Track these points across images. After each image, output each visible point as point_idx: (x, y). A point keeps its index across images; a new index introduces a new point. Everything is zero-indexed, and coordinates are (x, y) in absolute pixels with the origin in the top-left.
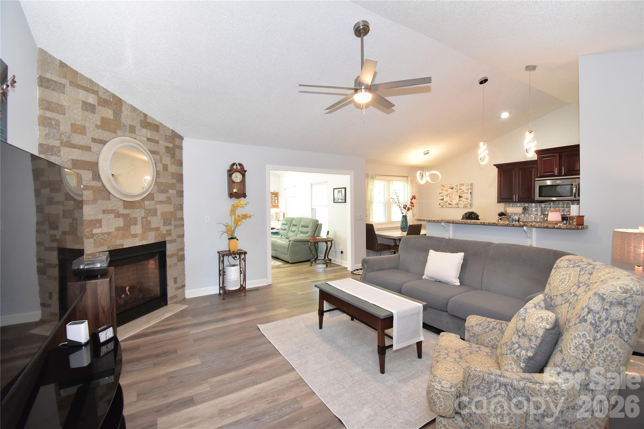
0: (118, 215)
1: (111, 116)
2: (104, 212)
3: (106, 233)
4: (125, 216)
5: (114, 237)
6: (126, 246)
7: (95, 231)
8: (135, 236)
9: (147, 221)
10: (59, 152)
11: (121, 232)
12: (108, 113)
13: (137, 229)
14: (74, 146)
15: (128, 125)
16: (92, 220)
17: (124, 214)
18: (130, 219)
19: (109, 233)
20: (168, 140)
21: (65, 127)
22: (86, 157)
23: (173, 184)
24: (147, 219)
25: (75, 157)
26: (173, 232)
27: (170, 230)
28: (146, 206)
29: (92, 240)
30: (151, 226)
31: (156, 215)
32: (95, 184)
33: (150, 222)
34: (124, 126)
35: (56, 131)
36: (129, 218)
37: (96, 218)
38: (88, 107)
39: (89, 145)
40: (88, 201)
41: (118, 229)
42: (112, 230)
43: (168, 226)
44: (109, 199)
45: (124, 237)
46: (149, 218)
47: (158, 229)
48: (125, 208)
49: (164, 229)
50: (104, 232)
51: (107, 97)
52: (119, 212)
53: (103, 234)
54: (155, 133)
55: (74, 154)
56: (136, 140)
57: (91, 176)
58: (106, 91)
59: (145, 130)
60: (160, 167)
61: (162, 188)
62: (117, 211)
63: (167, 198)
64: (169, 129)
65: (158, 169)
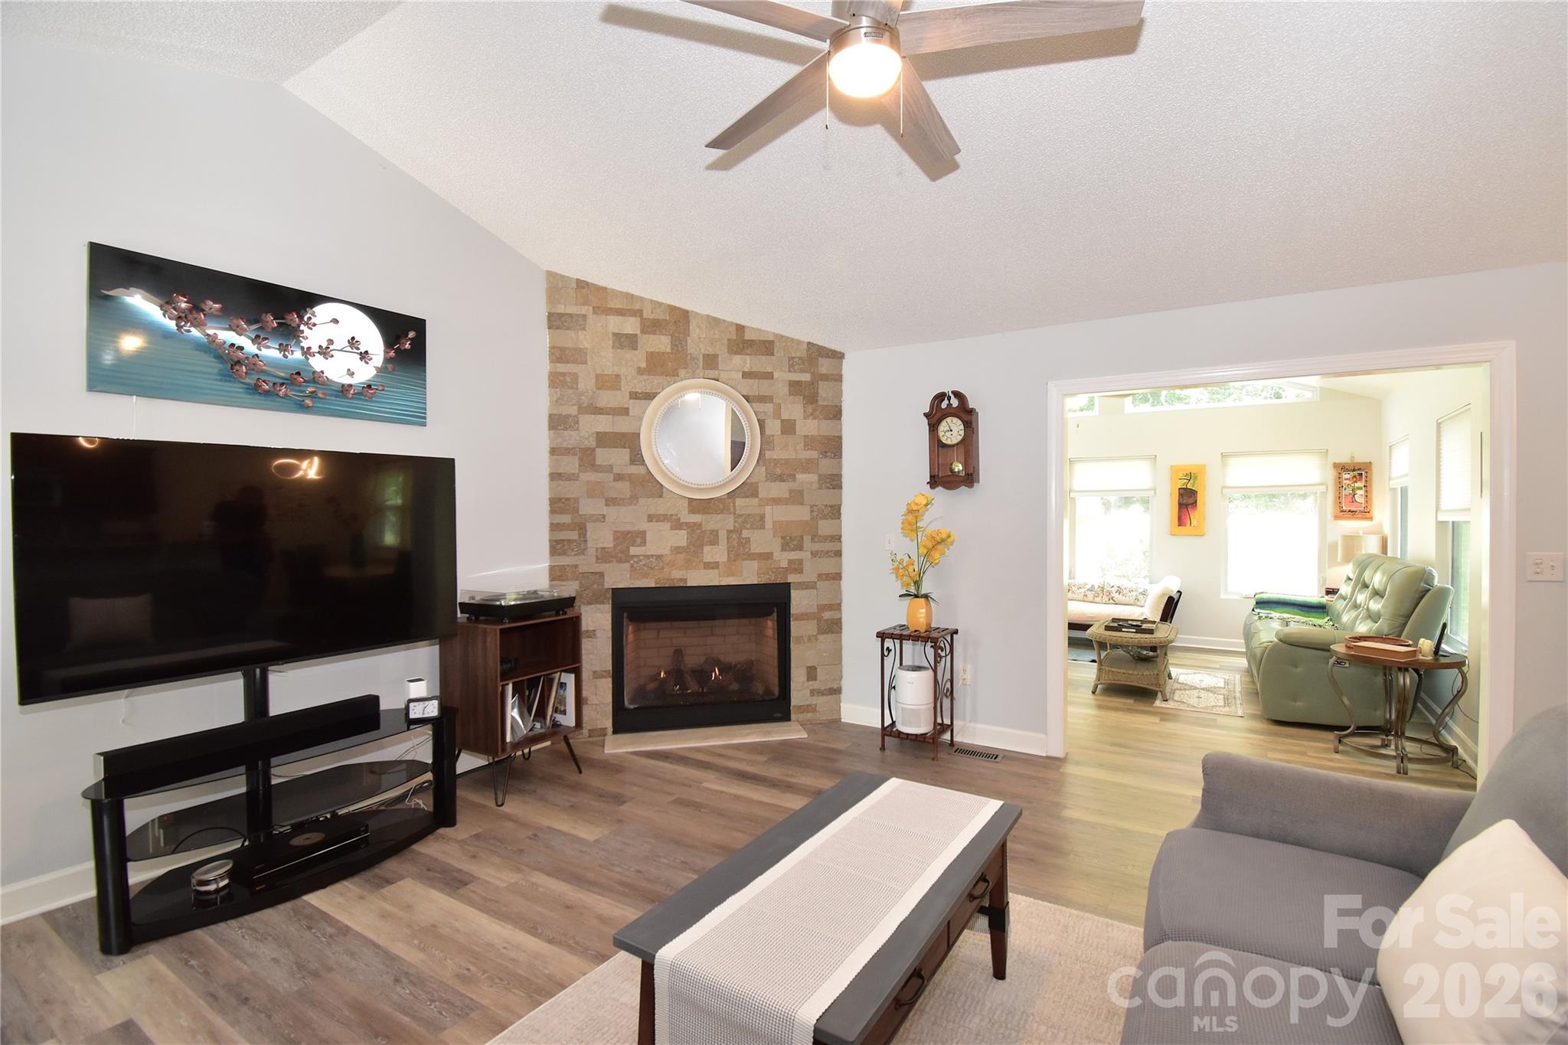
0: (678, 525)
1: (666, 347)
2: (651, 518)
3: (652, 556)
4: (692, 527)
5: (667, 564)
6: (692, 582)
7: (634, 551)
8: (712, 566)
9: (740, 537)
10: (577, 422)
11: (682, 556)
12: (661, 343)
13: (716, 553)
14: (599, 411)
15: (701, 355)
16: (629, 532)
17: (689, 523)
18: (701, 532)
19: (659, 557)
20: (796, 367)
21: (586, 383)
22: (622, 425)
23: (809, 461)
24: (741, 533)
25: (600, 429)
26: (807, 566)
27: (800, 562)
28: (737, 508)
29: (627, 566)
30: (750, 549)
31: (762, 527)
32: (635, 470)
33: (748, 540)
34: (693, 359)
35: (571, 391)
36: (699, 531)
37: (635, 528)
38: (625, 342)
39: (626, 406)
40: (623, 499)
41: (677, 550)
42: (666, 551)
43: (793, 553)
44: (661, 496)
45: (688, 565)
46: (745, 533)
47: (768, 556)
48: (692, 511)
49: (783, 559)
50: (649, 553)
51: (659, 315)
52: (679, 519)
53: (648, 557)
54: (763, 357)
55: (593, 425)
56: (718, 380)
57: (627, 457)
58: (656, 304)
59: (739, 356)
60: (774, 427)
61: (778, 471)
62: (675, 517)
63: (791, 491)
64: (799, 342)
65: (768, 432)
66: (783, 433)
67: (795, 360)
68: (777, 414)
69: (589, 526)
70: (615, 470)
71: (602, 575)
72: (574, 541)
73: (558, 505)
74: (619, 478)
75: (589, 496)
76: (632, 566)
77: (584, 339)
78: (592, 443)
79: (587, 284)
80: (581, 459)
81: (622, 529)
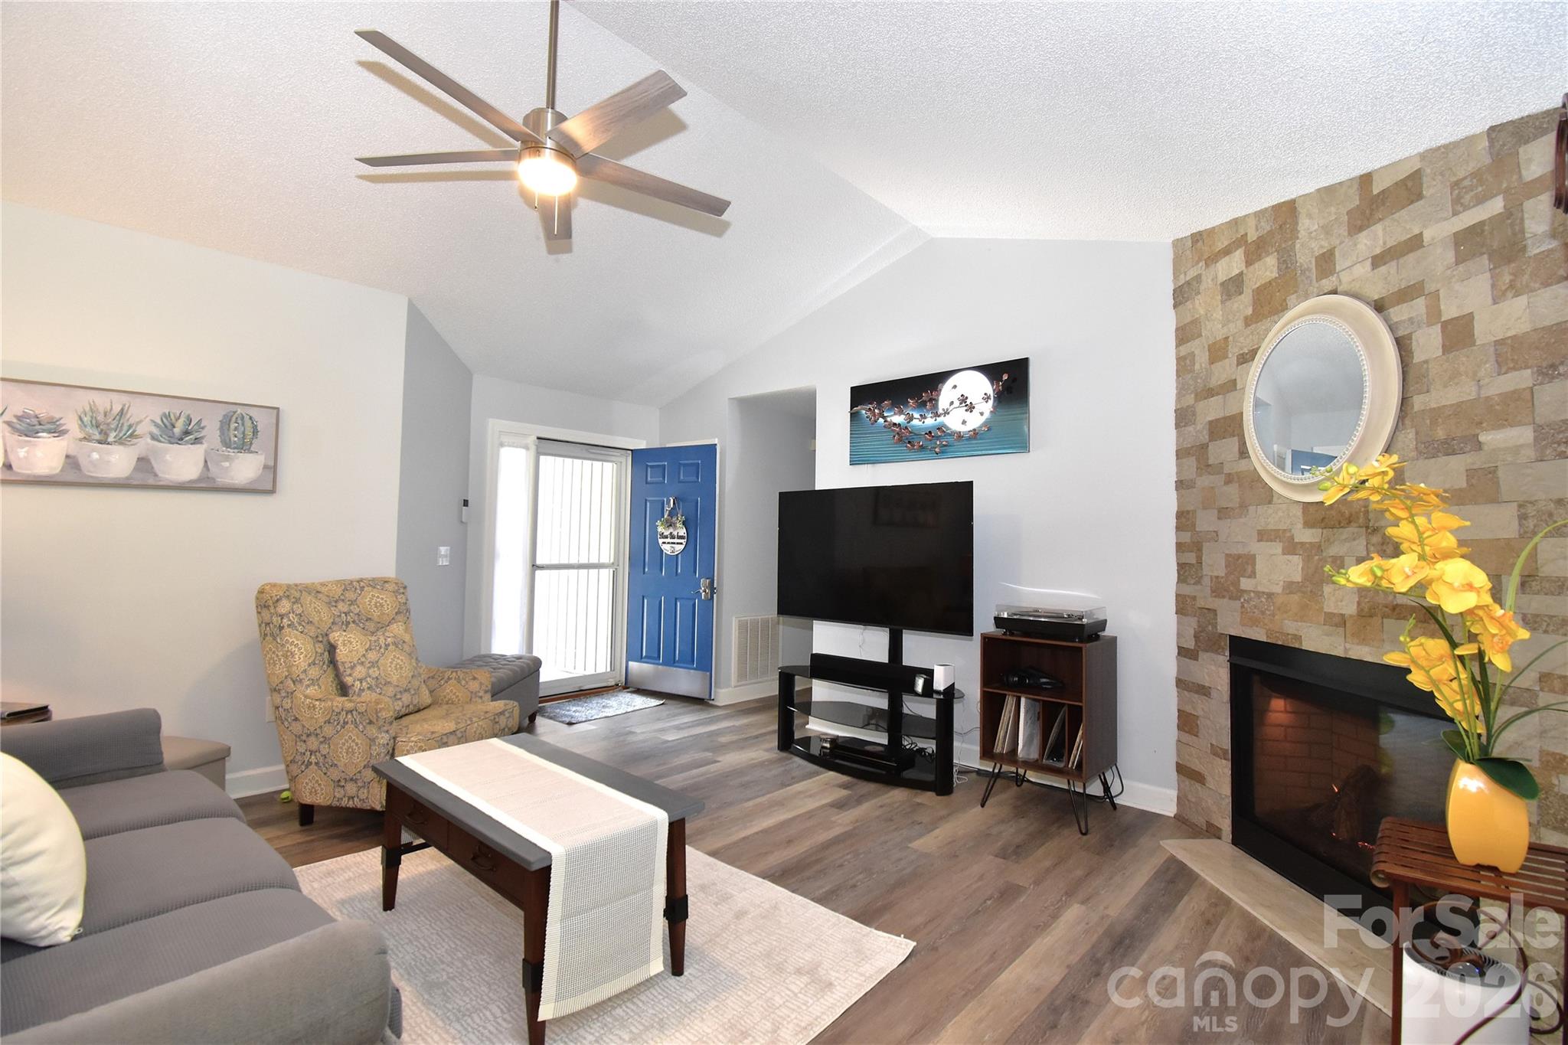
0: (1291, 548)
1: (1272, 272)
2: (1263, 536)
3: (1263, 593)
4: (1309, 551)
5: (1279, 609)
6: (1308, 645)
7: (1245, 583)
8: (1336, 620)
10: (1194, 414)
11: (1296, 597)
12: (1268, 268)
13: (1341, 598)
14: (1210, 393)
15: (1313, 261)
16: (1239, 556)
17: (1305, 544)
18: (1320, 560)
19: (1270, 596)
20: (1470, 198)
21: (1202, 359)
22: (1229, 406)
25: (1212, 416)
28: (1371, 516)
29: (1237, 604)
32: (1242, 465)
34: (1303, 272)
35: (1190, 376)
36: (1317, 557)
37: (1245, 551)
38: (1233, 287)
39: (1233, 377)
40: (1233, 509)
41: (1290, 587)
42: (1278, 589)
44: (1270, 502)
45: (1304, 614)
48: (1306, 524)
50: (1260, 590)
51: (1266, 227)
52: (1292, 538)
53: (1259, 594)
54: (1403, 212)
55: (1212, 410)
56: (1335, 292)
57: (1236, 449)
58: (1259, 215)
59: (1365, 233)
60: (1428, 344)
61: (1441, 434)
62: (1288, 534)
63: (1471, 473)
65: (1418, 357)
66: (1447, 349)
67: (1467, 182)
68: (1434, 313)
69: (1206, 546)
70: (1226, 470)
71: (1214, 611)
72: (1193, 565)
73: (1184, 521)
74: (1229, 479)
75: (1204, 508)
76: (1243, 607)
77: (1199, 306)
78: (1205, 437)
79: (1200, 233)
80: (1198, 460)
81: (1234, 551)
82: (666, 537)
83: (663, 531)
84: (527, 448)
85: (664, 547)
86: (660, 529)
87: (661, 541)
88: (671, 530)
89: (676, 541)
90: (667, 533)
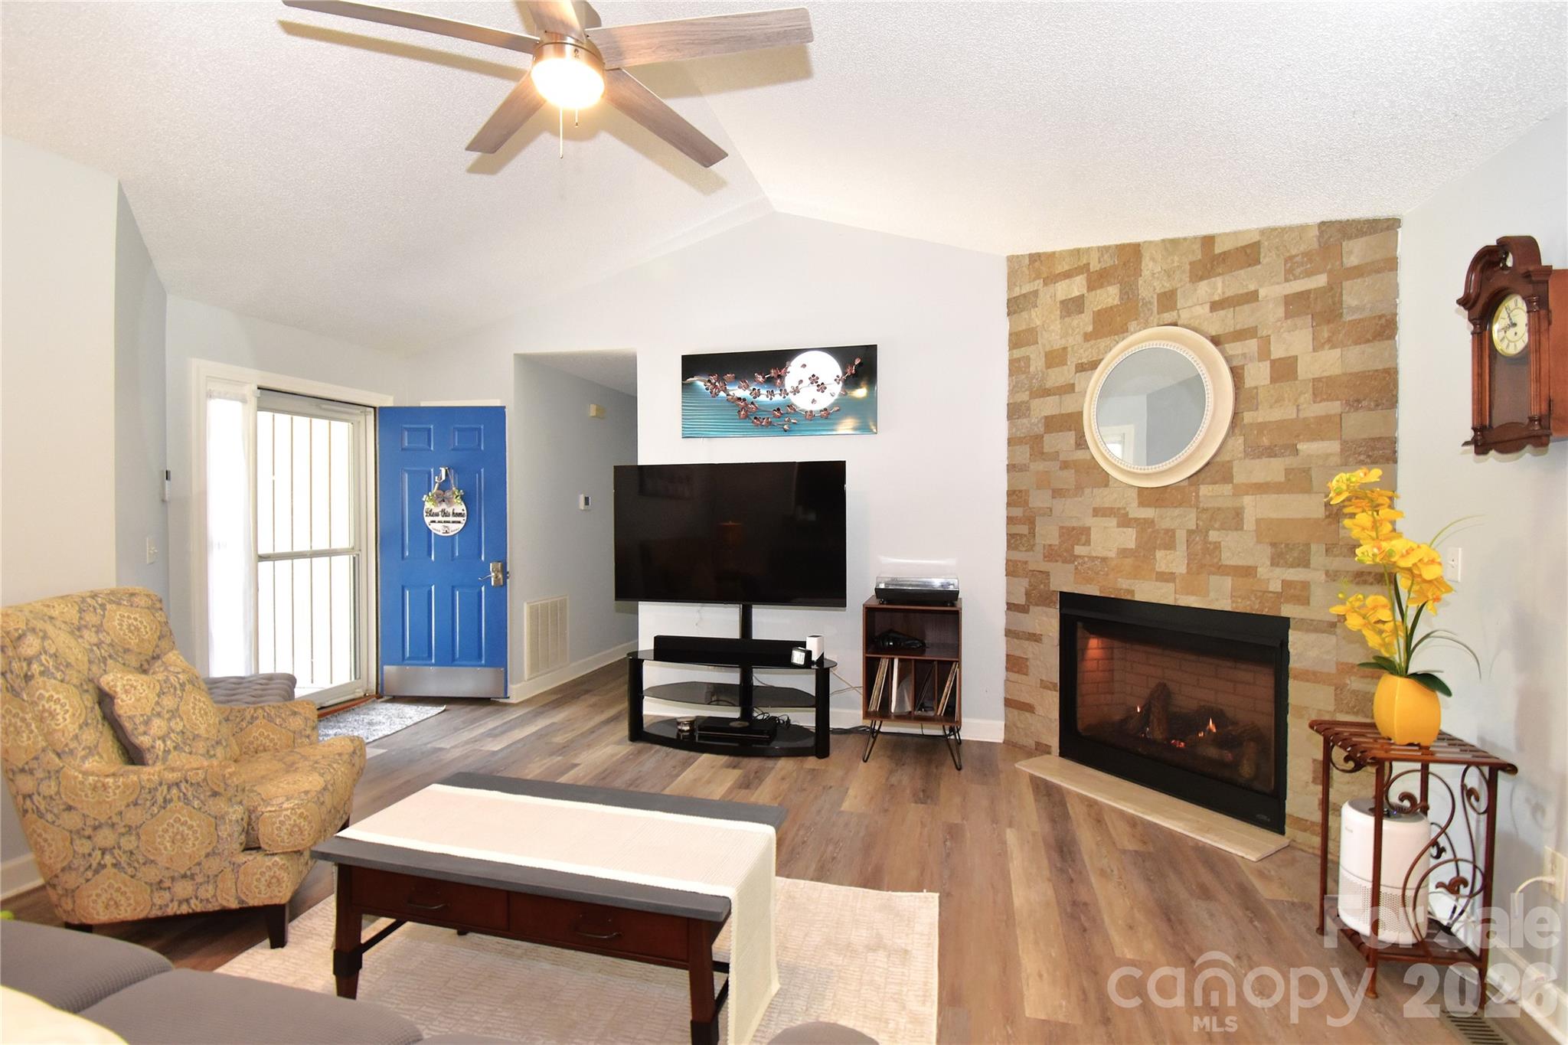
0: (1125, 521)
1: (1114, 300)
2: (1097, 512)
3: (1097, 558)
4: (1143, 525)
5: (1113, 570)
6: (1138, 597)
7: (1079, 550)
8: (1167, 577)
9: (1206, 542)
10: (1028, 409)
11: (1129, 561)
12: (1109, 296)
13: (1173, 561)
14: (1046, 392)
15: (1155, 296)
16: (1074, 528)
17: (1139, 519)
18: (1153, 532)
19: (1104, 560)
20: (1298, 271)
21: (1037, 364)
22: (1068, 405)
23: (1328, 418)
24: (1207, 535)
25: (1048, 412)
26: (1317, 594)
27: (1305, 585)
28: (1201, 499)
29: (1071, 567)
30: (1220, 559)
31: (1239, 527)
32: (1080, 455)
33: (1217, 546)
34: (1145, 304)
35: (1024, 376)
36: (1150, 530)
37: (1080, 524)
38: (1073, 306)
39: (1072, 382)
40: (1068, 490)
41: (1124, 553)
42: (1112, 554)
43: (1292, 570)
44: (1106, 486)
45: (1136, 574)
46: (1213, 535)
47: (1248, 572)
48: (1142, 504)
49: (1274, 578)
50: (1094, 555)
51: (1108, 261)
52: (1127, 514)
53: (1093, 559)
54: (1242, 272)
55: (1048, 407)
56: (1175, 324)
57: (1072, 441)
58: (1104, 250)
59: (1206, 282)
60: (1258, 374)
61: (1265, 441)
62: (1123, 512)
63: (1288, 471)
64: (1303, 229)
65: (1249, 383)
66: (1273, 380)
67: (1298, 259)
68: (1264, 353)
69: (1039, 521)
70: (1062, 457)
71: (1047, 574)
72: (1025, 536)
73: (1015, 497)
74: (1065, 465)
75: (1039, 488)
76: (1076, 569)
77: (1035, 317)
78: (1040, 429)
79: (1039, 255)
80: (1032, 448)
81: (1067, 524)
82: (437, 515)
83: (433, 507)
84: (244, 401)
85: (432, 527)
86: (428, 505)
87: (428, 520)
88: (444, 506)
89: (451, 519)
90: (436, 510)
